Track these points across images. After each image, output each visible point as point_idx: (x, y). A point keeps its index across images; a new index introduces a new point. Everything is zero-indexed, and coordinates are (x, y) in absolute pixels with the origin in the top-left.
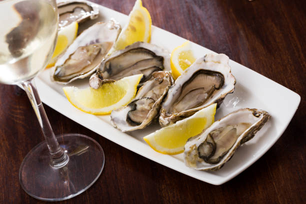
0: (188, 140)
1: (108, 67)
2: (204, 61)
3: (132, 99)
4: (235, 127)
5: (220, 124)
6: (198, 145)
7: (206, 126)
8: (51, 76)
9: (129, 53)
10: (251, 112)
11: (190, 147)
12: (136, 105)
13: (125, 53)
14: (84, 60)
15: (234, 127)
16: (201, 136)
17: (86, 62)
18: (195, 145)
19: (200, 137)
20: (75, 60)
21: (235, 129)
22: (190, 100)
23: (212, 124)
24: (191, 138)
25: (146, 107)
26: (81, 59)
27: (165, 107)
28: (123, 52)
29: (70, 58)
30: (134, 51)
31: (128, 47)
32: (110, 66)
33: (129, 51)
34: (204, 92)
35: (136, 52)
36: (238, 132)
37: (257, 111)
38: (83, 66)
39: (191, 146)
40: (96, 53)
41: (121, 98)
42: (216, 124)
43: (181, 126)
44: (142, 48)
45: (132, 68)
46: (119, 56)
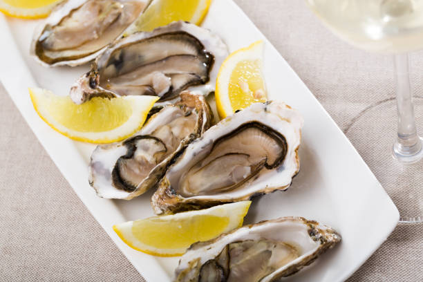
0: (192, 247)
1: (117, 57)
2: (266, 109)
3: (135, 131)
4: (270, 249)
5: (251, 233)
6: (203, 262)
7: (226, 229)
8: (33, 40)
9: (158, 39)
10: (306, 227)
11: (189, 263)
12: (135, 149)
13: (152, 38)
14: (89, 27)
15: (269, 247)
16: (215, 244)
17: (91, 32)
18: (199, 260)
19: (212, 245)
20: (77, 21)
21: (269, 253)
22: (218, 173)
23: (238, 228)
24: (197, 243)
25: (149, 158)
26: (86, 25)
27: (172, 173)
28: (148, 36)
29: (70, 16)
30: (169, 36)
31: (159, 29)
32: (122, 57)
33: (159, 36)
34: (248, 163)
35: (171, 39)
36: (272, 260)
37: (317, 228)
38: (85, 38)
39: (191, 259)
40: (111, 20)
41: (118, 125)
42: (243, 233)
43: (182, 221)
44: (184, 33)
45: (157, 65)
46: (139, 42)
